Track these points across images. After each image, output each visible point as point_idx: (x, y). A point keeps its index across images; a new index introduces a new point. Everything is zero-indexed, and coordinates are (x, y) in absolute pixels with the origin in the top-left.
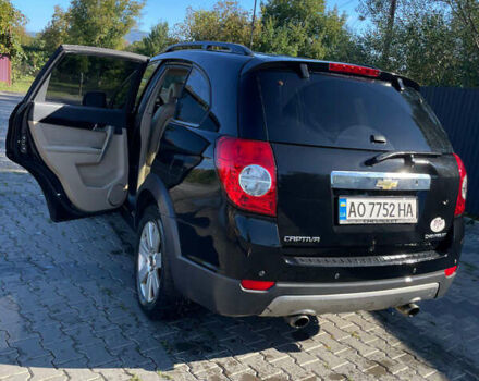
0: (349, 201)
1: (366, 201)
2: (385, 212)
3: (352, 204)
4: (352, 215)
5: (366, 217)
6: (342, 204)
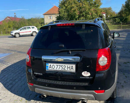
0: (49, 64)
1: (55, 65)
2: (62, 68)
3: (50, 65)
4: (50, 68)
5: (55, 69)
6: (47, 65)
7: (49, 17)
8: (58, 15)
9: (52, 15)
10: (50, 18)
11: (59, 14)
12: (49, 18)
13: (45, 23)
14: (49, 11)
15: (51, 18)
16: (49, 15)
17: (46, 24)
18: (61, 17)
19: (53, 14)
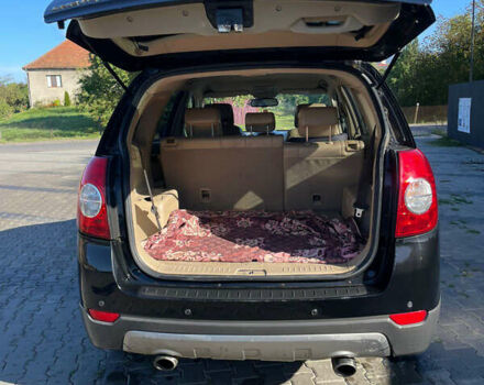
7: (49, 78)
8: (89, 73)
9: (64, 73)
10: (54, 85)
11: (91, 68)
12: (50, 85)
13: (33, 102)
14: (48, 56)
15: (59, 84)
16: (50, 73)
17: (36, 105)
18: (100, 79)
19: (65, 69)
